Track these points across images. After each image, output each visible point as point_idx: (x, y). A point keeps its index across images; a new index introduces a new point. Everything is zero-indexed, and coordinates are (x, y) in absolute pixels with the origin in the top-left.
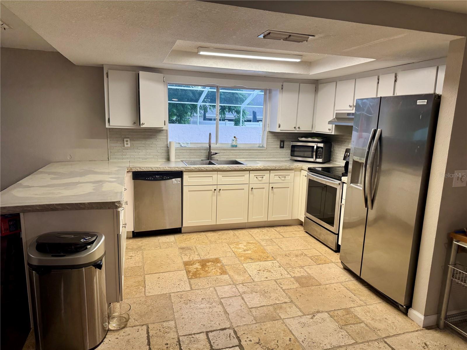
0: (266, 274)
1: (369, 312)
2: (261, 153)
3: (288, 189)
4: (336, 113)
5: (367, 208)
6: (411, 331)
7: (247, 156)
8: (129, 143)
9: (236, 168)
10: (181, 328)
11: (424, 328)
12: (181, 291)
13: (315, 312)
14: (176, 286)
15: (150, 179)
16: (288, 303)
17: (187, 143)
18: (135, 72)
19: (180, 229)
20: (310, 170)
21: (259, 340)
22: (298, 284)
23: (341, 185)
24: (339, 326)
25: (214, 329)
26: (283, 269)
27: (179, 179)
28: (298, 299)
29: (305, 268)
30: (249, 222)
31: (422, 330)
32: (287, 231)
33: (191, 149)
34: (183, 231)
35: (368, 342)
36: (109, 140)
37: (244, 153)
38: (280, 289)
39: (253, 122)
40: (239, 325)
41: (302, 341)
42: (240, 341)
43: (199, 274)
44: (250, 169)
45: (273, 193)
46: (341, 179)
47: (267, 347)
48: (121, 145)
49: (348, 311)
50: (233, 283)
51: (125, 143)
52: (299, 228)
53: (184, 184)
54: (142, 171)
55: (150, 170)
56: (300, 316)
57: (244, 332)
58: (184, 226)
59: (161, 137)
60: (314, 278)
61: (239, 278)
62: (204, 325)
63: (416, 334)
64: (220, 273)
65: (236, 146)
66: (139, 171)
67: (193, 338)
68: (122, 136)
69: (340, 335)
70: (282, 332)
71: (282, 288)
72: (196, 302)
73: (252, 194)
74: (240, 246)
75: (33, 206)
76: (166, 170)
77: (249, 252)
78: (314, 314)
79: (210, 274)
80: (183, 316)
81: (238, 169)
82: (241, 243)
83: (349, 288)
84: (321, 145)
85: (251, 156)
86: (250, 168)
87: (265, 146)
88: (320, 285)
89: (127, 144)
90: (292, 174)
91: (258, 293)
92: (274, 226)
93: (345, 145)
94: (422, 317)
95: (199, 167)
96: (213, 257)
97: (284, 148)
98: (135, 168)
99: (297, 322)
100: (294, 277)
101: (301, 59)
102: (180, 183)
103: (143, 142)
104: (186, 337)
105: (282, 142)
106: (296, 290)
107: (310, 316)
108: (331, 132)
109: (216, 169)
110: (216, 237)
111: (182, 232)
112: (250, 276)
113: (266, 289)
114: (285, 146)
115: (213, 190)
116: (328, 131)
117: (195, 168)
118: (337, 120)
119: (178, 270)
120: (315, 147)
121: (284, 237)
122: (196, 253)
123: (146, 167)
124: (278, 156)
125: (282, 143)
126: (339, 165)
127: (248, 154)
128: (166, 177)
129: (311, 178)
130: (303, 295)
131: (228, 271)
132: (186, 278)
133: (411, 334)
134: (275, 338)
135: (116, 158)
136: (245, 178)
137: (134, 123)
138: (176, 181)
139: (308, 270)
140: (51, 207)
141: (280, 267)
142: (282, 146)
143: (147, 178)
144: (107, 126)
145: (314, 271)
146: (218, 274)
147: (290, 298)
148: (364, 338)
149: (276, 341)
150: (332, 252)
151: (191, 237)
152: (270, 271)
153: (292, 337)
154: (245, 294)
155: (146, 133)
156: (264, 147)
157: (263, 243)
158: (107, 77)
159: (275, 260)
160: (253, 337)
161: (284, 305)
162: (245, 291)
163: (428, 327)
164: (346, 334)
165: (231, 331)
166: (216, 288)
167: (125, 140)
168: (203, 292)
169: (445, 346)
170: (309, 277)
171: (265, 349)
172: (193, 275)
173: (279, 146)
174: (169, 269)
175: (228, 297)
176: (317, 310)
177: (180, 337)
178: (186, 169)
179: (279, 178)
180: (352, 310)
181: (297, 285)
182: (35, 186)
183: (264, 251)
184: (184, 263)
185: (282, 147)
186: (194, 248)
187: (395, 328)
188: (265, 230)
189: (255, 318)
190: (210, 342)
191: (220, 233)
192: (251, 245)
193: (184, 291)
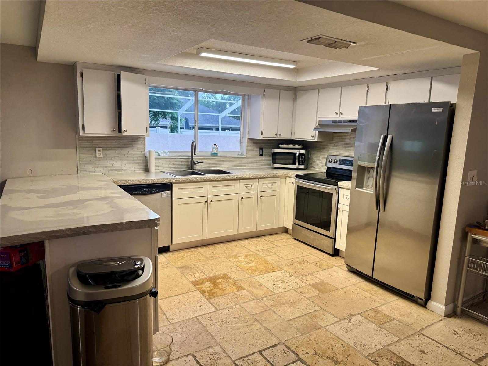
0: (283, 285)
1: (394, 309)
2: (242, 161)
3: (274, 197)
4: (319, 120)
5: (378, 211)
6: (437, 321)
7: (228, 165)
8: (101, 153)
9: (226, 177)
10: (231, 352)
11: (445, 317)
12: (206, 312)
13: (348, 316)
14: (198, 308)
15: (137, 193)
16: (319, 310)
17: (166, 152)
18: (114, 72)
19: (168, 247)
20: (298, 176)
21: (315, 351)
22: (318, 291)
23: (337, 190)
24: (377, 326)
25: (265, 347)
26: (296, 278)
27: (169, 192)
28: (326, 305)
29: (314, 274)
30: (239, 233)
31: (445, 318)
32: (277, 239)
33: (171, 159)
34: (171, 249)
35: (409, 336)
36: (78, 150)
37: (225, 161)
38: (304, 298)
39: (186, 129)
40: (286, 339)
41: (354, 345)
42: (297, 355)
43: (215, 293)
44: (240, 178)
45: (261, 202)
46: (338, 184)
47: (326, 356)
48: (91, 156)
49: (375, 310)
50: (255, 298)
51: (97, 153)
52: (286, 236)
53: (174, 197)
54: (128, 184)
55: (138, 183)
56: (338, 322)
57: (296, 346)
58: (174, 243)
59: (138, 145)
60: (328, 284)
61: (260, 292)
62: (252, 345)
63: (442, 323)
64: (236, 289)
65: (217, 154)
66: (125, 184)
67: (250, 360)
68: (94, 145)
69: (383, 334)
70: (331, 340)
71: (305, 297)
72: (230, 323)
73: (242, 203)
74: (240, 259)
75: (62, 230)
76: (155, 183)
77: (253, 264)
78: (349, 318)
79: (227, 292)
80: (225, 339)
81: (229, 179)
82: (240, 256)
83: (364, 289)
84: (303, 152)
85: (232, 165)
86: (240, 176)
87: (245, 153)
88: (338, 289)
89: (99, 154)
90: (278, 181)
91: (286, 305)
92: (261, 236)
93: (324, 151)
94: (444, 307)
95: (190, 178)
96: (220, 273)
97: (262, 155)
98: (121, 181)
99: (338, 327)
100: (310, 285)
101: (296, 65)
102: (169, 196)
103: (118, 152)
104: (241, 360)
105: (261, 149)
106: (319, 297)
107: (347, 321)
108: (314, 138)
109: (207, 179)
110: (210, 253)
111: (170, 251)
112: (268, 289)
113: (291, 299)
114: (263, 154)
115: (204, 202)
116: (311, 138)
117: (185, 179)
118: (320, 127)
119: (190, 291)
120: (297, 154)
121: (278, 246)
122: (199, 271)
123: (133, 180)
124: (257, 164)
125: (261, 151)
126: (319, 171)
127: (229, 162)
128: (155, 190)
129: (300, 185)
130: (328, 301)
131: (243, 285)
132: (204, 299)
133: (438, 324)
134: (328, 347)
135: (86, 171)
136: (234, 187)
137: (113, 130)
138: (165, 194)
139: (318, 276)
140: (84, 231)
141: (291, 276)
142: (262, 153)
143: (134, 193)
144: (81, 134)
145: (323, 276)
146: (235, 290)
147: (318, 305)
148: (404, 334)
149: (331, 350)
150: (329, 256)
151: (183, 255)
152: (284, 282)
153: (343, 343)
154: (273, 307)
155: (121, 142)
156: (243, 155)
157: (261, 254)
158: (81, 76)
159: (282, 270)
160: (307, 349)
161: (317, 313)
162: (272, 304)
163: (449, 315)
164: (387, 332)
165: (283, 347)
166: (241, 305)
167: (97, 149)
168: (231, 311)
169: (469, 330)
170: (323, 283)
171: (326, 359)
172: (211, 295)
173: (258, 154)
174: (179, 292)
175: (260, 313)
176: (349, 314)
177: (235, 361)
178: (176, 180)
179: (267, 186)
180: (379, 309)
181: (316, 293)
182: (31, 207)
183: (266, 262)
184: (192, 283)
185: (261, 155)
186: (193, 266)
187: (423, 320)
188: (255, 240)
189: (298, 330)
190: (269, 362)
191: (212, 247)
192: (250, 257)
193: (210, 313)
